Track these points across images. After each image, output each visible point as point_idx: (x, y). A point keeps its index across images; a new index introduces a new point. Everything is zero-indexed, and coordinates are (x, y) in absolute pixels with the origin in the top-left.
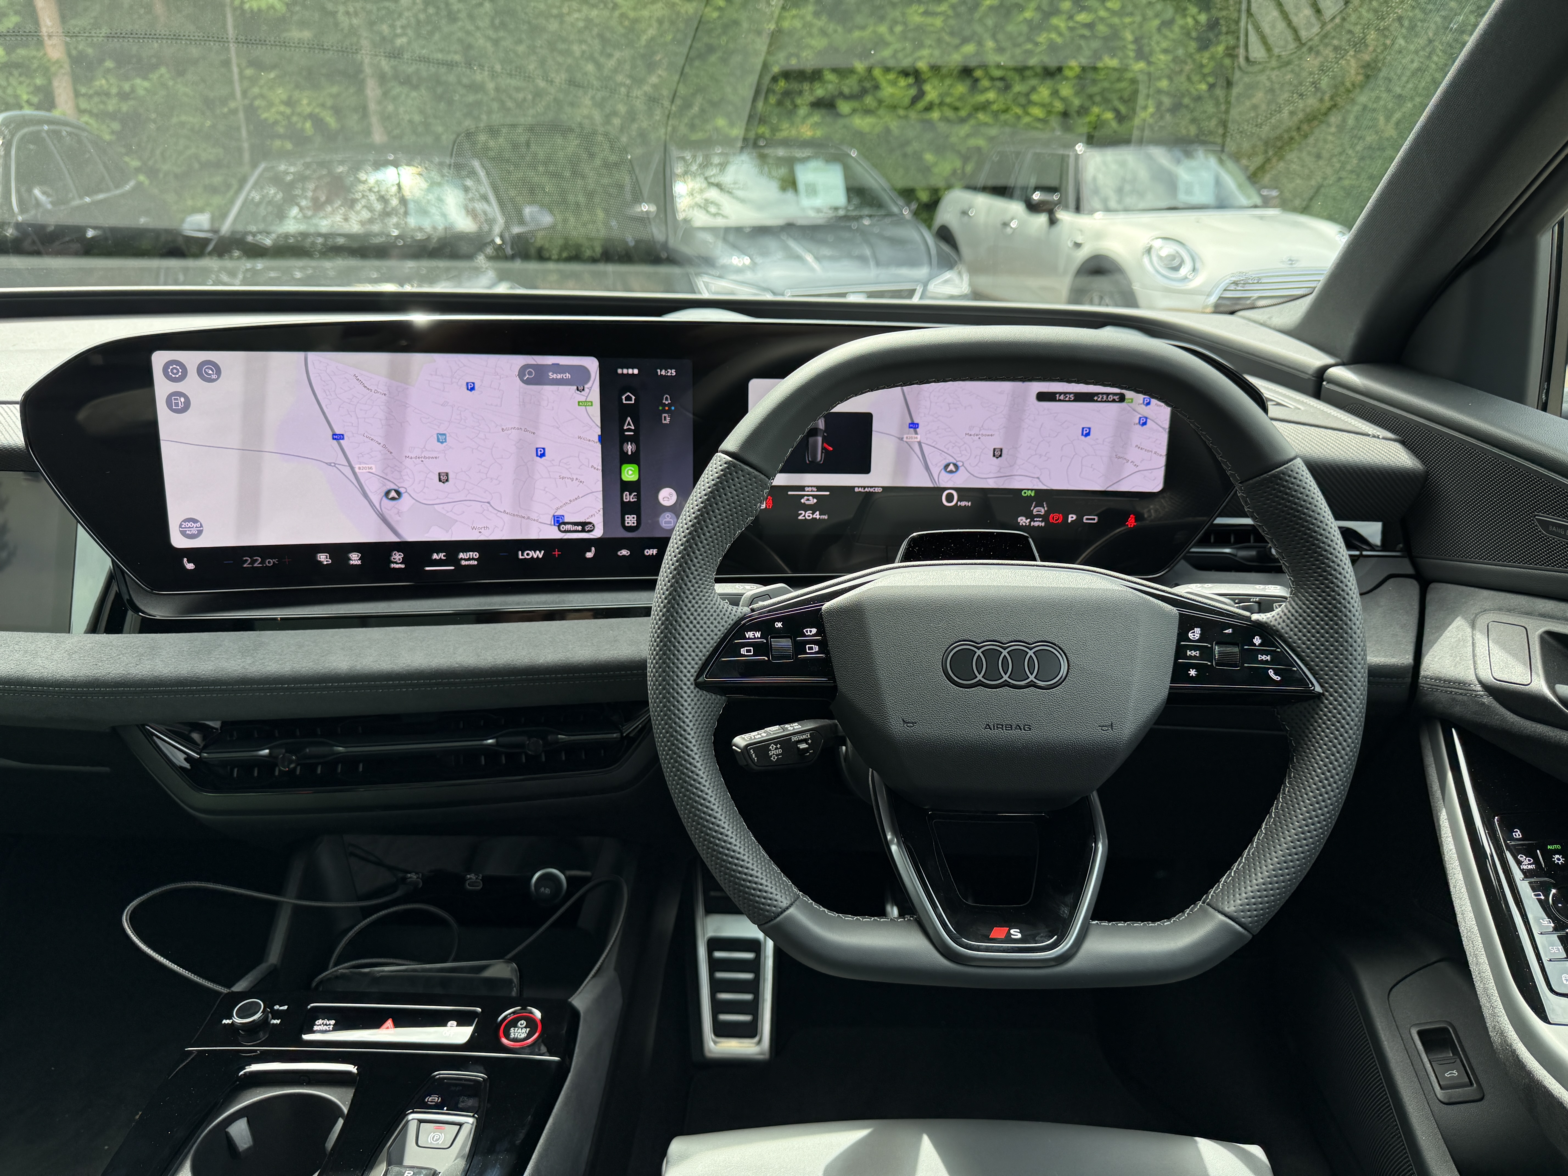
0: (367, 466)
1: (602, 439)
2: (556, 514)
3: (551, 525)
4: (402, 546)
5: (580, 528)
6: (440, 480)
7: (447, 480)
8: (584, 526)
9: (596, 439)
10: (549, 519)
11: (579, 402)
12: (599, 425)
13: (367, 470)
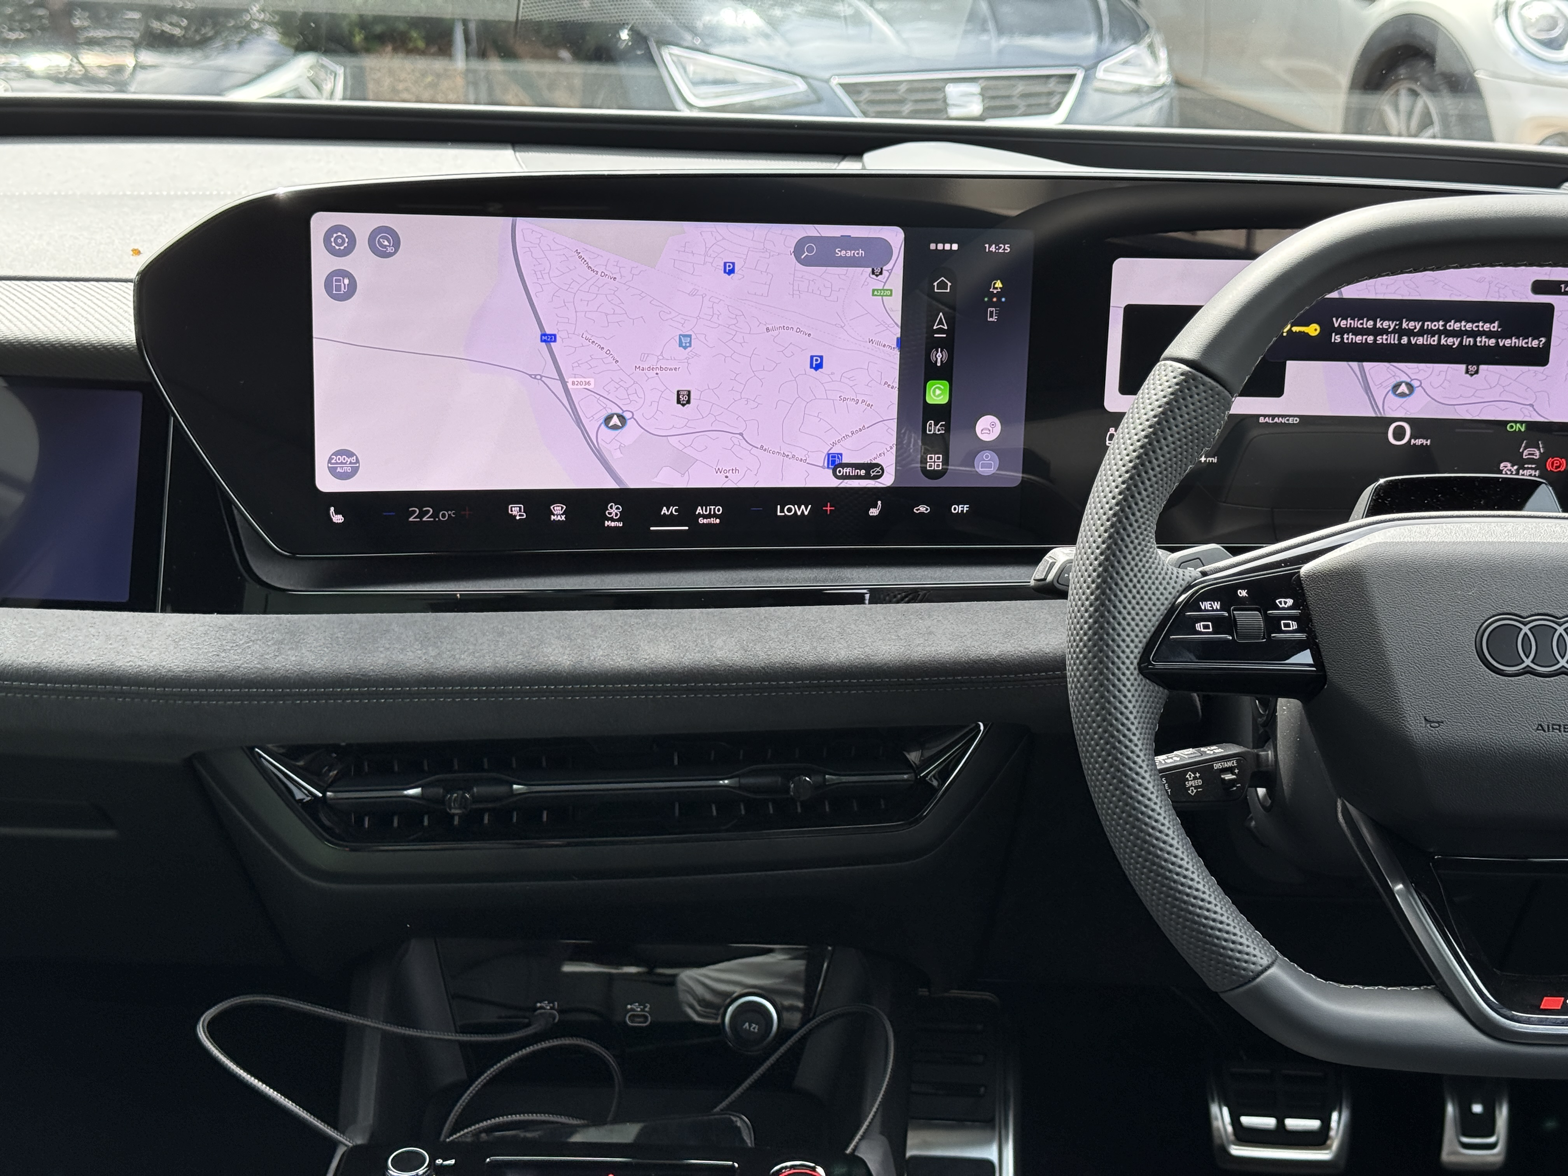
0: (583, 380)
1: (902, 343)
2: (830, 452)
3: (823, 467)
4: (622, 496)
5: (863, 472)
6: (679, 402)
7: (688, 402)
8: (871, 469)
9: (894, 344)
10: (821, 459)
11: (874, 290)
12: (900, 325)
13: (583, 386)
